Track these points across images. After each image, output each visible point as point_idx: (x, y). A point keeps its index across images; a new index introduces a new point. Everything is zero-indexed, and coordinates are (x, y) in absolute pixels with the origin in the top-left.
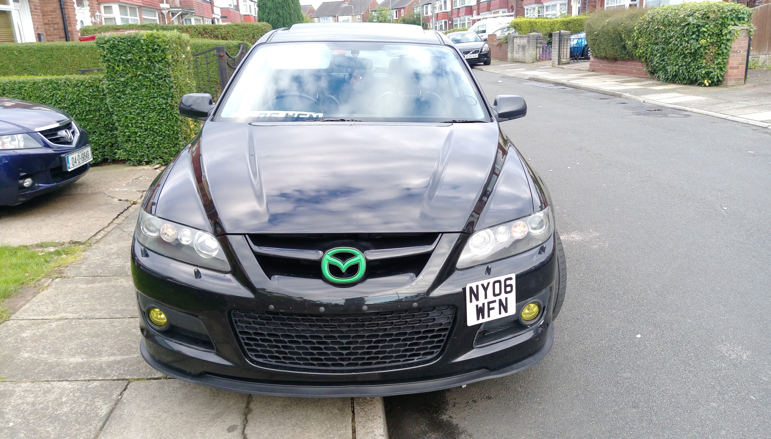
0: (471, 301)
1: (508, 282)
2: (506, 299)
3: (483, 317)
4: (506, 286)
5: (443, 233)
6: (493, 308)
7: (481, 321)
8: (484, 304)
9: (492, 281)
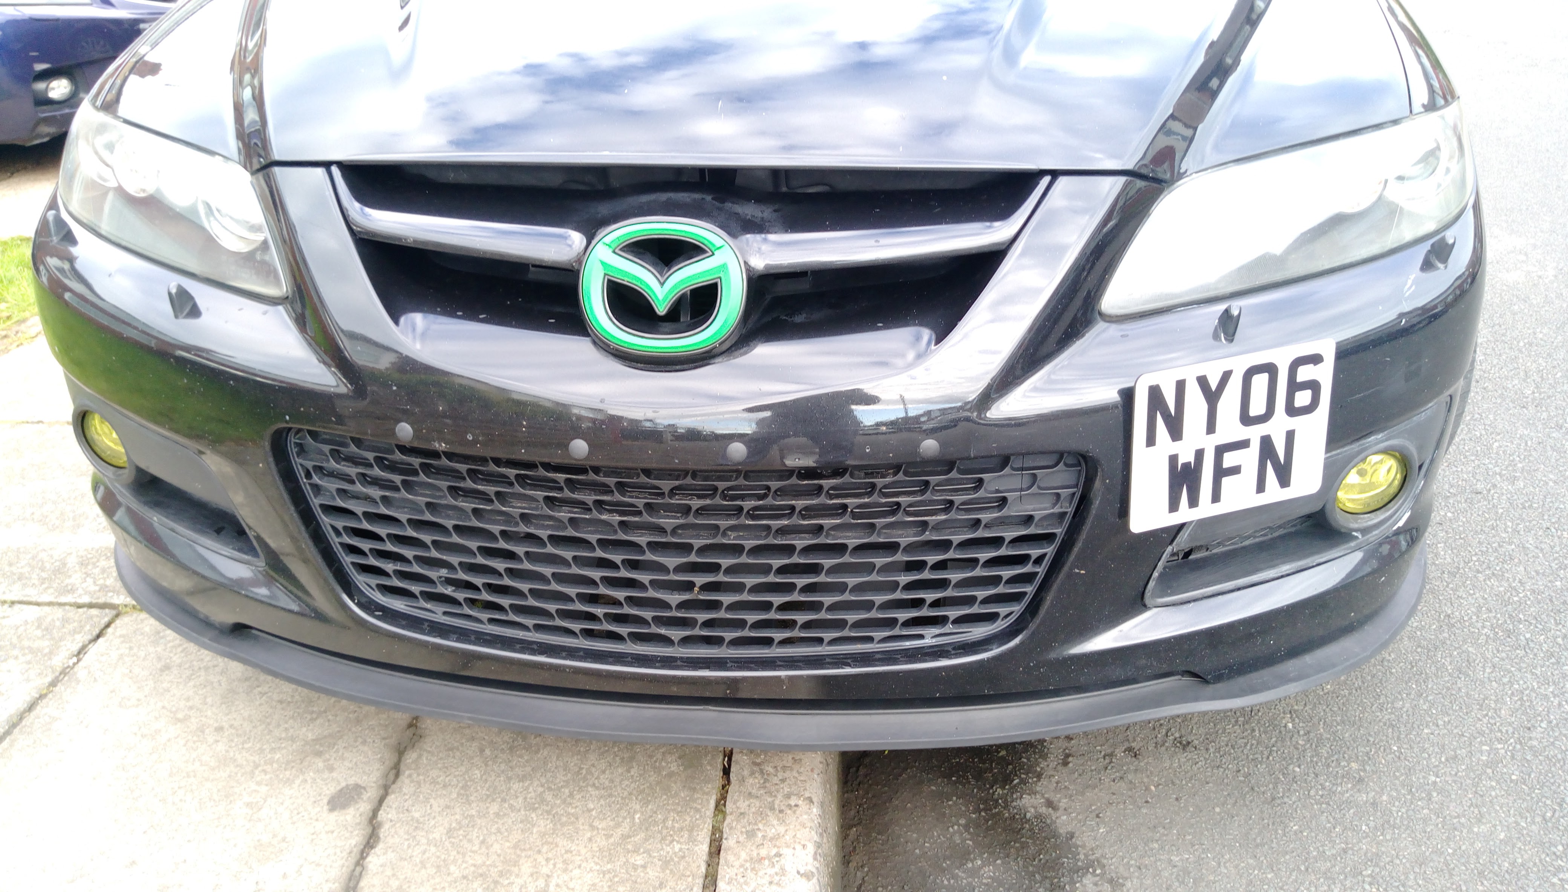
0: (1151, 441)
1: (1304, 373)
2: (1290, 436)
3: (1193, 502)
4: (1294, 386)
5: (1055, 174)
6: (1235, 470)
7: (1185, 514)
8: (1199, 454)
9: (1239, 365)
